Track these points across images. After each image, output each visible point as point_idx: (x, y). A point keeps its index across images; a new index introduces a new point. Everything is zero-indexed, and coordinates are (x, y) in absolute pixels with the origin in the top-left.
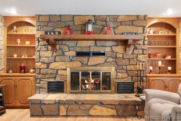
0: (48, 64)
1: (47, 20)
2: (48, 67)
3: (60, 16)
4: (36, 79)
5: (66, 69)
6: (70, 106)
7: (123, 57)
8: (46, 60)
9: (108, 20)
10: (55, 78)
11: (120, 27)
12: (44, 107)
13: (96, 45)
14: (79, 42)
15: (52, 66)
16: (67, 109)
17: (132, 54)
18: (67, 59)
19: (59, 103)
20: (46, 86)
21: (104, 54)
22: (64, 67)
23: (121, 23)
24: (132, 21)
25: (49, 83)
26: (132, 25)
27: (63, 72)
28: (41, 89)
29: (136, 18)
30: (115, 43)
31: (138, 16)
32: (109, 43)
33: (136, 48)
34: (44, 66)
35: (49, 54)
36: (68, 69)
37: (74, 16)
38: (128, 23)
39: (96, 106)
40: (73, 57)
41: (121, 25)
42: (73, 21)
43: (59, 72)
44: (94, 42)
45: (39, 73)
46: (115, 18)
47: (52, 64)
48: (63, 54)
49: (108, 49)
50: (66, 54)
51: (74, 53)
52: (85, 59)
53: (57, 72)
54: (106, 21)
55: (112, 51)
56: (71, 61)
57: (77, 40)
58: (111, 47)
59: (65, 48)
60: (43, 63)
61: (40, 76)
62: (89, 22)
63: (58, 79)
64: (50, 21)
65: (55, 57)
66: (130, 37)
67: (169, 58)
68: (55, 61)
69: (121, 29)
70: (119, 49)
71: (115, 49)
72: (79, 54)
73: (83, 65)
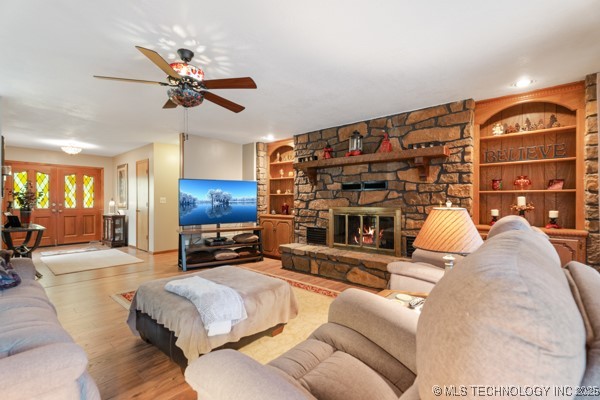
0: (308, 202)
1: (306, 140)
2: (307, 207)
3: (321, 131)
4: (295, 223)
5: (328, 211)
6: (324, 263)
7: (417, 191)
8: (305, 197)
9: (389, 125)
10: (315, 222)
11: (413, 133)
12: (294, 259)
13: (370, 171)
14: (345, 168)
15: (312, 205)
16: (319, 266)
17: (437, 182)
18: (330, 195)
20: (305, 233)
22: (326, 207)
23: (414, 126)
24: (436, 118)
25: (309, 230)
26: (437, 125)
27: (325, 215)
28: (300, 237)
29: (444, 111)
30: (403, 165)
31: (448, 106)
32: (392, 166)
33: (444, 171)
34: (303, 205)
35: (308, 188)
36: (331, 210)
37: (338, 128)
38: (427, 124)
39: (356, 269)
40: (338, 192)
41: (414, 129)
42: (337, 136)
43: (320, 213)
44: (367, 166)
45: (298, 215)
46: (402, 119)
47: (312, 202)
48: (325, 189)
49: (389, 177)
50: (329, 187)
51: (337, 186)
52: (354, 194)
53: (318, 214)
54: (386, 128)
55: (398, 179)
56: (335, 198)
57: (343, 165)
58: (396, 172)
59: (328, 179)
60: (302, 200)
61: (299, 219)
62: (355, 135)
63: (319, 225)
64: (309, 142)
65: (315, 193)
66: (417, 153)
68: (315, 198)
69: (415, 137)
70: (410, 176)
71: (402, 175)
72: (345, 187)
73: (351, 204)
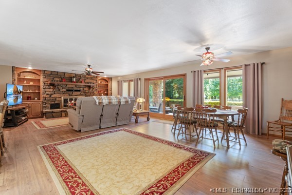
0: (51, 95)
1: (50, 73)
2: (50, 97)
3: (57, 72)
4: (43, 103)
5: (61, 98)
7: (88, 92)
8: (50, 93)
10: (55, 102)
12: (53, 114)
13: (76, 87)
14: (67, 85)
15: (52, 96)
17: (92, 91)
18: (62, 92)
19: (62, 111)
20: (49, 106)
21: (80, 91)
25: (51, 104)
26: (92, 79)
27: (60, 99)
28: (46, 108)
30: (84, 86)
32: (82, 87)
33: (93, 89)
35: (51, 90)
36: (62, 98)
37: (65, 73)
38: (90, 78)
41: (87, 79)
42: (65, 75)
45: (45, 100)
48: (59, 90)
49: (81, 89)
50: (61, 90)
51: (65, 90)
52: (71, 93)
53: (56, 99)
54: (81, 77)
56: (64, 93)
59: (60, 88)
60: (47, 94)
61: (45, 101)
63: (56, 102)
64: (51, 74)
65: (55, 92)
66: (91, 85)
67: (106, 92)
68: (55, 94)
69: (87, 81)
70: (86, 89)
71: (85, 89)
72: (67, 90)
73: (69, 95)
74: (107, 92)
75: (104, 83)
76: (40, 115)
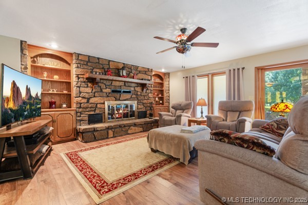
0: (88, 99)
1: (87, 60)
2: (88, 102)
3: (98, 58)
4: (77, 113)
5: (104, 103)
6: (116, 129)
7: (141, 95)
8: (87, 96)
9: (132, 68)
10: (95, 111)
12: (96, 134)
13: (125, 85)
14: (113, 82)
15: (92, 100)
16: (114, 132)
17: (146, 92)
18: (105, 94)
19: (108, 128)
20: (87, 118)
21: (130, 92)
22: (102, 102)
24: (146, 72)
25: (90, 116)
26: (145, 74)
27: (102, 105)
28: (81, 122)
29: (147, 70)
30: (136, 85)
31: (148, 69)
32: (133, 85)
33: (148, 89)
34: (85, 101)
35: (89, 90)
36: (106, 103)
37: (109, 61)
38: (144, 72)
39: (132, 127)
40: (109, 93)
41: (140, 73)
42: (109, 64)
43: (98, 106)
44: (124, 83)
45: (80, 107)
46: (137, 67)
47: (92, 99)
48: (101, 91)
49: (132, 89)
50: (104, 90)
51: (110, 91)
52: (117, 95)
53: (96, 105)
54: (131, 69)
55: (135, 90)
56: (108, 96)
57: (112, 80)
58: (134, 87)
59: (103, 86)
60: (83, 98)
61: (81, 110)
62: (123, 68)
63: (97, 112)
64: (89, 61)
65: (95, 93)
66: (147, 82)
67: (160, 96)
68: (94, 96)
69: (140, 76)
70: (139, 89)
71: (137, 89)
72: (113, 91)
73: (116, 100)
74: (163, 95)
75: (158, 80)
76: (72, 136)
